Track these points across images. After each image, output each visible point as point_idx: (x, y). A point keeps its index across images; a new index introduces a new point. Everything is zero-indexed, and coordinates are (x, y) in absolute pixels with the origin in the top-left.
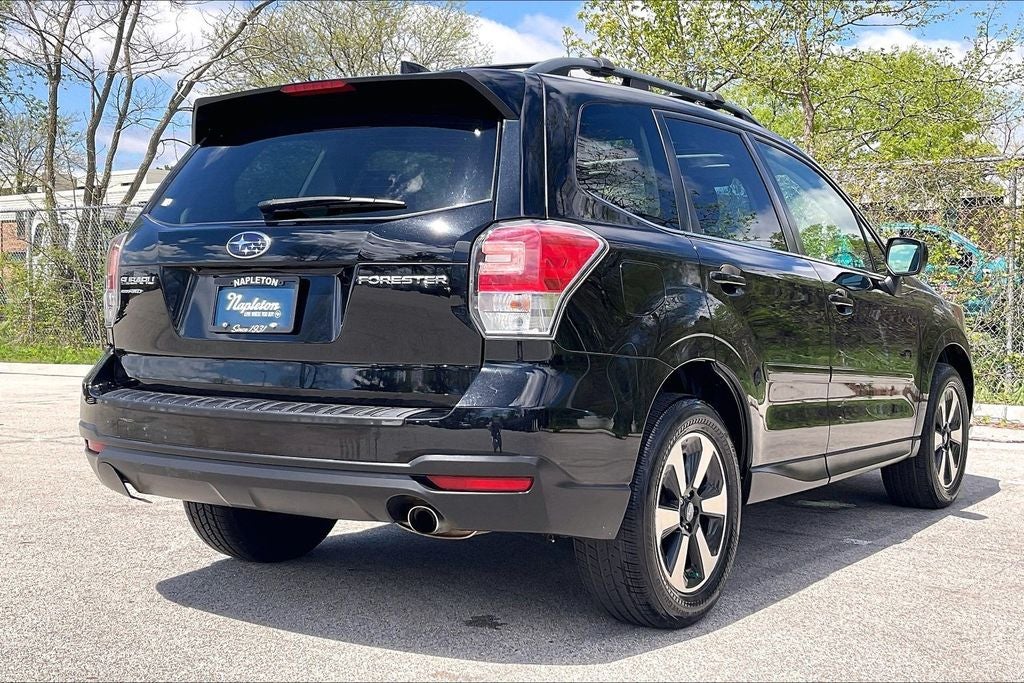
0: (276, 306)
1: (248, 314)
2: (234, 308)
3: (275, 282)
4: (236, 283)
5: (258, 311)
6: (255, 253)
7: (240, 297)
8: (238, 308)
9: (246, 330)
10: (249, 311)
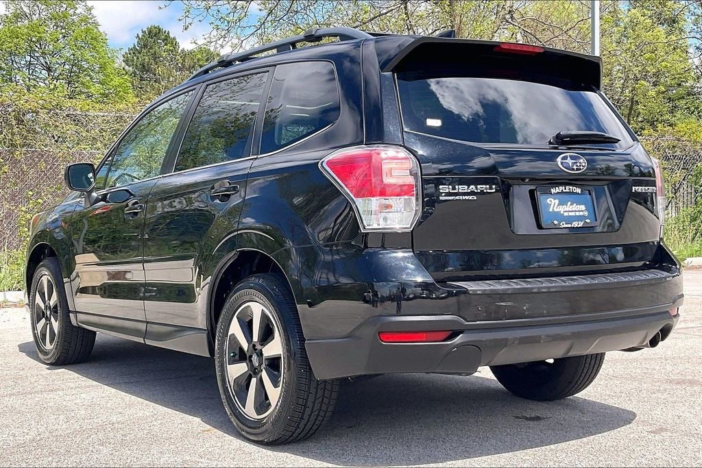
0: (583, 207)
1: (566, 214)
2: (555, 210)
3: (579, 191)
4: (553, 191)
5: (572, 211)
6: (581, 169)
7: (557, 201)
8: (558, 210)
9: (569, 226)
10: (566, 211)
